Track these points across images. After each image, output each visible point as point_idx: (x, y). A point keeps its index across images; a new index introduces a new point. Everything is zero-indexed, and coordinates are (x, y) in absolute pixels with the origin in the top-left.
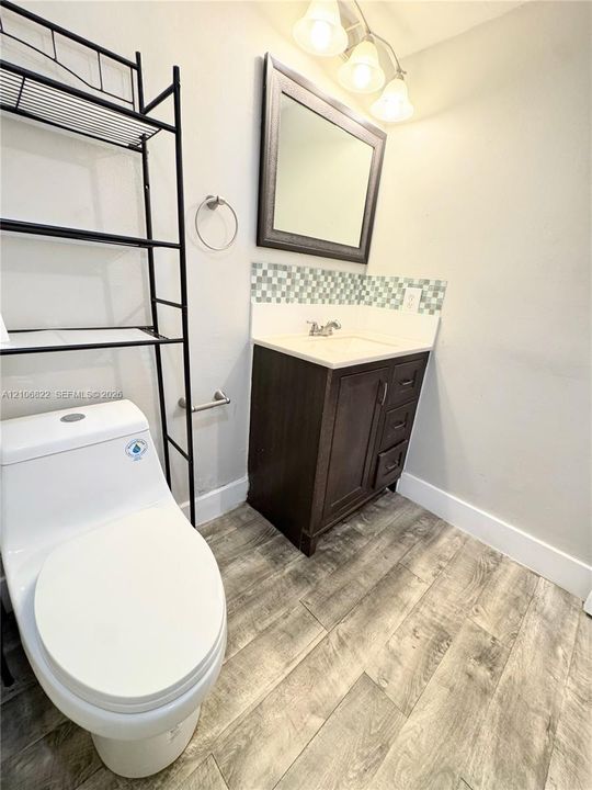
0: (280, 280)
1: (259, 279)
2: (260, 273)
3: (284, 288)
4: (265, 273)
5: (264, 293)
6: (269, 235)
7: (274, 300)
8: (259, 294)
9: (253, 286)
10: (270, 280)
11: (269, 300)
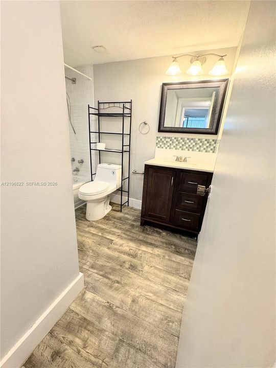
0: (167, 142)
1: (159, 142)
2: (159, 139)
3: (169, 144)
4: (161, 139)
5: (161, 146)
6: (162, 128)
7: (164, 148)
8: (159, 146)
9: (157, 143)
10: (163, 142)
11: (162, 148)
